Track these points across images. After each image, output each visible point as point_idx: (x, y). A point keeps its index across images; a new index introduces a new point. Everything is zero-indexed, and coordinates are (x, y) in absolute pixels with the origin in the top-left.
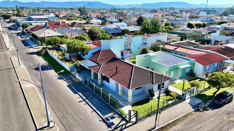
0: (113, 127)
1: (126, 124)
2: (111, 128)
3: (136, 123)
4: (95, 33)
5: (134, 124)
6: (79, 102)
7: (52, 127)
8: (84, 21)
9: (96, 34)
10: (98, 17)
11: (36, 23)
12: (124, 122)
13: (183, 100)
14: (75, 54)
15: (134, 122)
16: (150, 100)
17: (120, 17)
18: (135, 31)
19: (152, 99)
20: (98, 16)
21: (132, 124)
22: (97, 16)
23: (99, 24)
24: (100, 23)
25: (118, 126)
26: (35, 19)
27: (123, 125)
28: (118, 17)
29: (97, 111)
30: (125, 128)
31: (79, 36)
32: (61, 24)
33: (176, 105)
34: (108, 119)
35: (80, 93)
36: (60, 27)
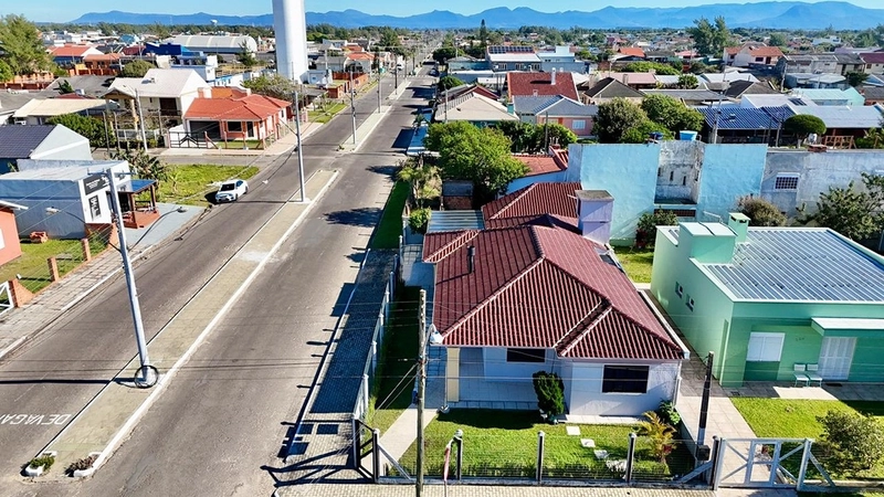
0: (293, 459)
1: (338, 468)
2: (284, 461)
3: (371, 480)
5: (364, 481)
6: (309, 343)
7: (149, 387)
8: (675, 79)
10: (764, 62)
12: (340, 460)
13: (689, 477)
15: (369, 476)
16: (542, 421)
17: (869, 67)
18: (868, 129)
19: (552, 423)
20: (769, 59)
21: (360, 476)
22: (758, 59)
23: (719, 91)
24: (726, 87)
25: (311, 463)
26: (498, 63)
27: (321, 468)
28: (856, 66)
29: (316, 389)
30: (323, 480)
31: (545, 127)
32: (553, 83)
33: (628, 490)
34: (307, 429)
35: (347, 316)
36: (535, 94)
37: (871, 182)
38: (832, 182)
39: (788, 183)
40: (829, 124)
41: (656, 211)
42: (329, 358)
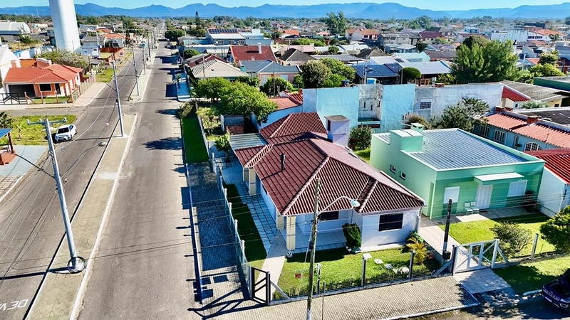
0: (206, 301)
1: (240, 301)
2: (201, 303)
3: (266, 304)
4: (315, 73)
5: (260, 305)
6: (178, 228)
7: (79, 272)
8: (326, 48)
9: (318, 75)
10: (368, 38)
11: (216, 48)
12: (240, 296)
13: (441, 270)
14: (241, 118)
15: (262, 302)
16: (348, 253)
17: (424, 40)
18: (440, 75)
19: (354, 253)
20: (371, 36)
21: (255, 303)
22: (366, 36)
23: (355, 55)
24: (358, 53)
25: (220, 301)
26: (217, 40)
27: (229, 303)
28: (418, 39)
29: (199, 256)
30: (233, 310)
32: (260, 52)
33: (413, 283)
34: (207, 281)
35: (195, 208)
36: (253, 59)
37: (467, 103)
38: (447, 103)
39: (426, 105)
40: (423, 72)
41: (359, 126)
42: (197, 236)
